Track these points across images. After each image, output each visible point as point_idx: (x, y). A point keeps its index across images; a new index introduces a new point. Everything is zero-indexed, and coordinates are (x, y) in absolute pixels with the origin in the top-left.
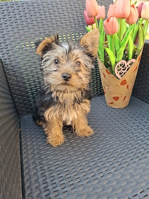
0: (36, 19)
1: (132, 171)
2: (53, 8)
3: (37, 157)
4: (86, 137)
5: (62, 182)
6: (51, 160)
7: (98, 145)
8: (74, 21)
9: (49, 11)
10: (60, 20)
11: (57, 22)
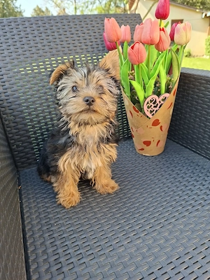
0: (42, 41)
1: (166, 234)
2: (64, 27)
3: (44, 222)
4: (109, 194)
5: (79, 252)
6: (63, 225)
7: (125, 203)
8: (91, 44)
9: (58, 30)
10: (73, 42)
11: (68, 46)
